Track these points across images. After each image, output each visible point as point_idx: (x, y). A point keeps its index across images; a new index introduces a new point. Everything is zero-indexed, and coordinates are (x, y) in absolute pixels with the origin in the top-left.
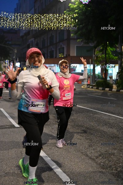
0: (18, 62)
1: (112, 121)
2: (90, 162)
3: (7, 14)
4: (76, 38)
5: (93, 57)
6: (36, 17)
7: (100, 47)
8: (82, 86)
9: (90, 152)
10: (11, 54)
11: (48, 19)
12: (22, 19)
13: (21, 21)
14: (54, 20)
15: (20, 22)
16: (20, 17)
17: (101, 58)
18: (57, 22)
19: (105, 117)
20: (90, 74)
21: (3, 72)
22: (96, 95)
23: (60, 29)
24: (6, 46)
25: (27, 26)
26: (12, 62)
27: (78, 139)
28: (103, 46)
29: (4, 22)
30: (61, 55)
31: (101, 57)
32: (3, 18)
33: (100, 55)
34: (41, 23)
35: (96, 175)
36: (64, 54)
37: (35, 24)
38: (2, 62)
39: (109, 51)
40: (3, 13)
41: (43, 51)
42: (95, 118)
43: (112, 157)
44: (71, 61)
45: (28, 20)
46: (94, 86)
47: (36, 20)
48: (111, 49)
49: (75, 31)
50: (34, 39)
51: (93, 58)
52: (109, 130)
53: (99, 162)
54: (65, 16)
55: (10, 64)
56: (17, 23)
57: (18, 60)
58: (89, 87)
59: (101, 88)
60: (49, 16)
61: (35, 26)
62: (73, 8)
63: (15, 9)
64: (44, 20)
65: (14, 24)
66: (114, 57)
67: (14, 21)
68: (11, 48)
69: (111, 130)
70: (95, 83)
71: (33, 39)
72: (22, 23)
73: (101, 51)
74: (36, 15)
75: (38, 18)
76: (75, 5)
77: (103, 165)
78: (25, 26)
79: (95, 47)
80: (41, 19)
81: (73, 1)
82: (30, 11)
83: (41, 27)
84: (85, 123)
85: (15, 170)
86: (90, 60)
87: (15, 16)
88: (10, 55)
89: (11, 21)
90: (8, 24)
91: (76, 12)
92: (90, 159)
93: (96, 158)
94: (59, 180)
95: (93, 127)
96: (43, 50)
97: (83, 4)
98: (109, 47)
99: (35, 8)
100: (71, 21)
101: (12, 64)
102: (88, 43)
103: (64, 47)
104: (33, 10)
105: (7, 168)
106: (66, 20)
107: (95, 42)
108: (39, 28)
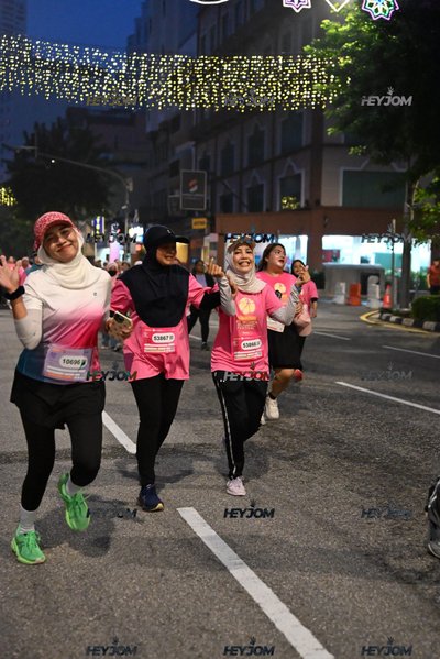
0: (135, 225)
2: (395, 591)
3: (102, 57)
4: (343, 141)
5: (406, 211)
6: (206, 65)
7: (429, 174)
8: (363, 314)
9: (398, 554)
10: (113, 195)
11: (248, 72)
12: (154, 73)
13: (151, 81)
14: (266, 76)
15: (149, 82)
16: (150, 65)
17: (432, 217)
18: (277, 86)
20: (390, 271)
22: (413, 348)
23: (289, 108)
24: (99, 169)
25: (171, 97)
26: (116, 225)
27: (353, 505)
29: (94, 83)
30: (290, 202)
31: (432, 210)
32: (89, 70)
33: (429, 206)
34: (221, 86)
35: (419, 642)
36: (299, 200)
37: (200, 92)
38: (81, 223)
40: (90, 51)
41: (226, 187)
42: (412, 431)
44: (325, 226)
45: (174, 78)
46: (407, 315)
47: (204, 77)
49: (341, 118)
50: (195, 146)
51: (405, 216)
53: (430, 591)
54: (306, 64)
55: (110, 230)
56: (137, 87)
57: (136, 218)
58: (387, 320)
59: (429, 324)
60: (250, 63)
61: (200, 97)
62: (335, 37)
63: (130, 38)
64: (232, 78)
65: (126, 91)
67: (125, 79)
68: (115, 175)
70: (410, 305)
71: (190, 145)
72: (155, 86)
73: (432, 189)
74: (204, 60)
75: (212, 71)
76: (343, 23)
78: (166, 98)
79: (413, 176)
80: (221, 75)
81: (337, 11)
82: (181, 46)
83: (220, 100)
84: (375, 448)
85: (128, 606)
86: (394, 221)
87: (130, 64)
88: (109, 199)
89: (117, 79)
90: (106, 91)
91: (348, 47)
92: (397, 578)
93: (420, 579)
94: (285, 653)
95: (405, 462)
96: (226, 182)
97: (373, 22)
99: (201, 36)
100: (328, 81)
102: (386, 161)
103: (299, 176)
104: (195, 36)
105: (101, 599)
106: (310, 78)
107: (414, 159)
108: (213, 105)
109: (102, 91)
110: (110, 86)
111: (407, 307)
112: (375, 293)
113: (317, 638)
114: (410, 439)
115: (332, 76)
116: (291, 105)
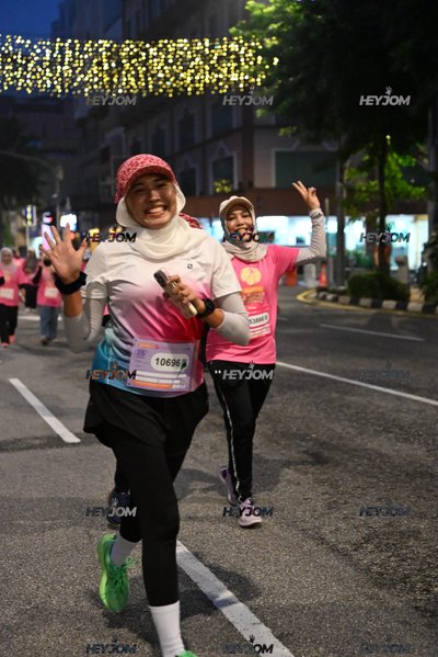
0: (68, 213)
1: (407, 418)
2: (331, 563)
3: (25, 43)
4: (273, 121)
5: (338, 190)
6: (131, 50)
7: (360, 153)
8: (300, 293)
9: (333, 528)
10: (43, 183)
11: (174, 56)
12: (79, 59)
14: (193, 59)
15: (74, 69)
16: (74, 51)
17: (364, 195)
18: (204, 69)
19: (383, 404)
21: (16, 248)
22: (349, 325)
23: (217, 91)
24: (27, 158)
25: (97, 83)
26: (48, 214)
27: (290, 482)
28: (371, 152)
29: (18, 71)
30: (223, 185)
31: (364, 189)
32: (12, 58)
33: (361, 185)
34: (148, 71)
36: (232, 182)
37: (127, 77)
38: (12, 213)
39: (394, 167)
40: (12, 38)
42: (348, 407)
43: (411, 543)
45: (100, 64)
46: (343, 293)
47: (130, 62)
48: (400, 161)
50: (125, 131)
51: (338, 195)
52: (398, 451)
53: (365, 562)
54: (233, 46)
55: (42, 220)
56: (62, 74)
57: (68, 206)
58: (324, 298)
59: (365, 301)
60: (176, 47)
61: (127, 82)
62: (261, 18)
63: (54, 23)
64: (158, 63)
65: (51, 79)
66: (410, 188)
67: (50, 66)
68: (43, 163)
69: (404, 448)
70: (346, 283)
71: (120, 130)
72: (80, 73)
73: (362, 167)
74: (129, 45)
75: (137, 56)
76: (268, 4)
77: (381, 574)
78: (92, 85)
79: (344, 155)
80: (147, 59)
82: (106, 30)
83: (147, 85)
84: (312, 425)
86: (327, 201)
87: (53, 51)
88: (39, 188)
89: (41, 67)
90: (31, 79)
91: (274, 29)
92: (333, 551)
93: (355, 550)
94: (223, 629)
95: (341, 438)
98: (395, 155)
99: (127, 20)
100: (255, 62)
101: (47, 220)
102: (317, 141)
103: (230, 160)
104: (120, 21)
105: (38, 587)
106: (237, 60)
107: (344, 138)
108: (140, 90)
109: (26, 79)
110: (34, 74)
111: (343, 285)
112: (310, 272)
113: (255, 613)
114: (346, 415)
115: (260, 58)
116: (220, 88)
